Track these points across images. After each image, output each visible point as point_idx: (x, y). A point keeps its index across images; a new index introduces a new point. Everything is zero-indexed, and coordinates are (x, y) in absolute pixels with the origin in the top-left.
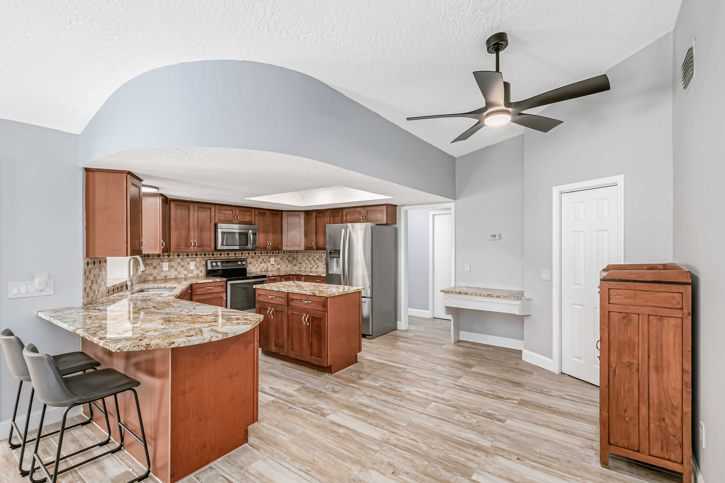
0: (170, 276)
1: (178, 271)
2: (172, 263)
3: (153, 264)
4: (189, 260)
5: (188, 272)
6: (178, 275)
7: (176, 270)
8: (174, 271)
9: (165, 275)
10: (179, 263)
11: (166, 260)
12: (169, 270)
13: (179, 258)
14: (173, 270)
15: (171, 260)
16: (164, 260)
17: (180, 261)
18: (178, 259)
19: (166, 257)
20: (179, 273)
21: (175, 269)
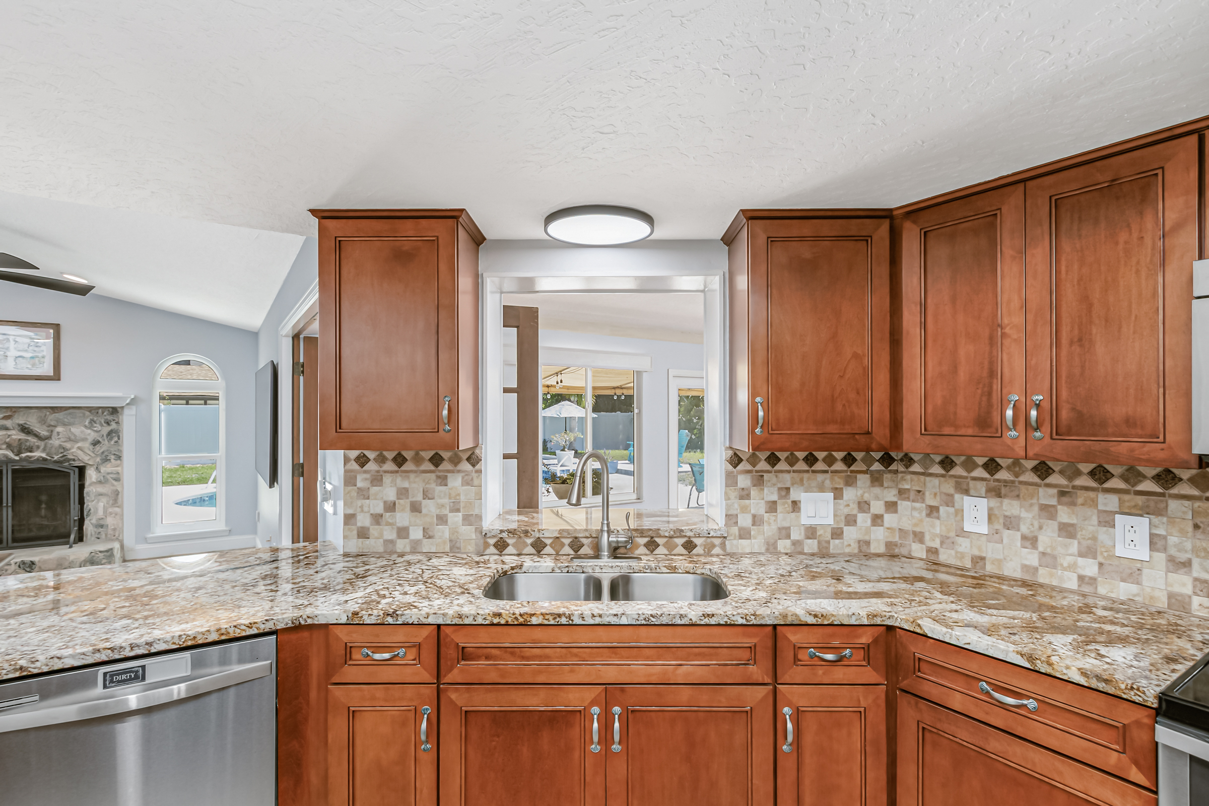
0: (999, 562)
1: (1041, 549)
2: (1011, 507)
3: (924, 494)
4: (1110, 502)
5: (1101, 565)
6: (1042, 571)
7: (1031, 541)
8: (1019, 544)
9: (976, 553)
10: (1048, 511)
11: (982, 487)
12: (994, 536)
13: (1048, 485)
14: (1012, 538)
15: (1003, 491)
16: (972, 484)
17: (1054, 502)
18: (1041, 490)
19: (980, 472)
20: (1049, 559)
21: (1024, 538)
